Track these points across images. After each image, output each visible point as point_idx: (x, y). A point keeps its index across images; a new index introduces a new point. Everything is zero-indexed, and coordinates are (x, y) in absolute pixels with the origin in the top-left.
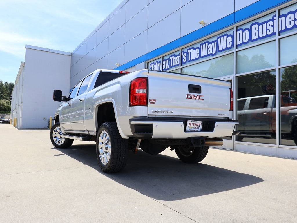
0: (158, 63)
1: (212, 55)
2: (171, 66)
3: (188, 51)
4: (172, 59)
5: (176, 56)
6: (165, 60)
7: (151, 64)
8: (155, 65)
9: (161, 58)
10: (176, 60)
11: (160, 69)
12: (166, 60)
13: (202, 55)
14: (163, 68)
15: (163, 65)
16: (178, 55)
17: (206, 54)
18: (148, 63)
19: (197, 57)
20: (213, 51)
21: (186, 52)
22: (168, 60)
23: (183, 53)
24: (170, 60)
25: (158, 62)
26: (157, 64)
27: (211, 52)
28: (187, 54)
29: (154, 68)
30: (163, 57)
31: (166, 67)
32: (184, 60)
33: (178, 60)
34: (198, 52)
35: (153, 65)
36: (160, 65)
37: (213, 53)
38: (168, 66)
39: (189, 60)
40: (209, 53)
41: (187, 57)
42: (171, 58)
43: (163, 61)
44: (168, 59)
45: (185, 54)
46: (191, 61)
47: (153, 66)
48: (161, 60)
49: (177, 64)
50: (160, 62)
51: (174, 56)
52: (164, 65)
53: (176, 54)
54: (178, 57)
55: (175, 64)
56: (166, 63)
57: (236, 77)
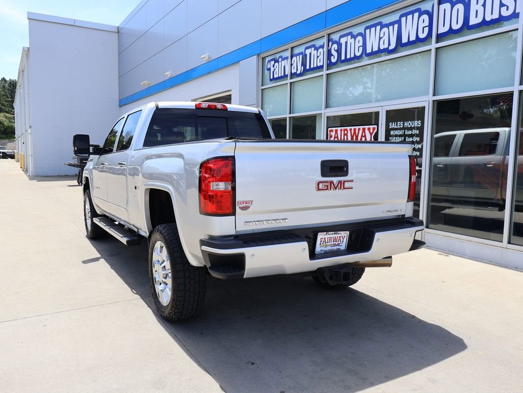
0: (283, 59)
1: (388, 51)
2: (308, 67)
3: (341, 39)
4: (310, 54)
5: (317, 49)
6: (296, 55)
7: (269, 61)
8: (277, 64)
9: (288, 49)
10: (318, 57)
11: (286, 74)
12: (299, 54)
13: (369, 50)
14: (293, 72)
15: (292, 65)
16: (322, 47)
17: (375, 49)
18: (264, 59)
19: (358, 54)
20: (389, 45)
21: (338, 40)
22: (301, 56)
23: (330, 43)
24: (306, 55)
25: (283, 57)
26: (280, 63)
27: (386, 46)
28: (340, 45)
29: (274, 70)
30: (292, 48)
31: (297, 70)
32: (332, 57)
33: (321, 57)
34: (361, 44)
35: (273, 63)
36: (286, 63)
37: (391, 48)
38: (302, 67)
39: (343, 58)
40: (382, 48)
41: (339, 51)
42: (308, 52)
43: (292, 57)
44: (301, 53)
45: (335, 46)
46: (347, 61)
47: (274, 66)
48: (288, 54)
49: (319, 65)
50: (287, 58)
51: (313, 49)
52: (295, 65)
53: (318, 43)
54: (321, 50)
55: (315, 66)
56: (298, 61)
57: (434, 101)
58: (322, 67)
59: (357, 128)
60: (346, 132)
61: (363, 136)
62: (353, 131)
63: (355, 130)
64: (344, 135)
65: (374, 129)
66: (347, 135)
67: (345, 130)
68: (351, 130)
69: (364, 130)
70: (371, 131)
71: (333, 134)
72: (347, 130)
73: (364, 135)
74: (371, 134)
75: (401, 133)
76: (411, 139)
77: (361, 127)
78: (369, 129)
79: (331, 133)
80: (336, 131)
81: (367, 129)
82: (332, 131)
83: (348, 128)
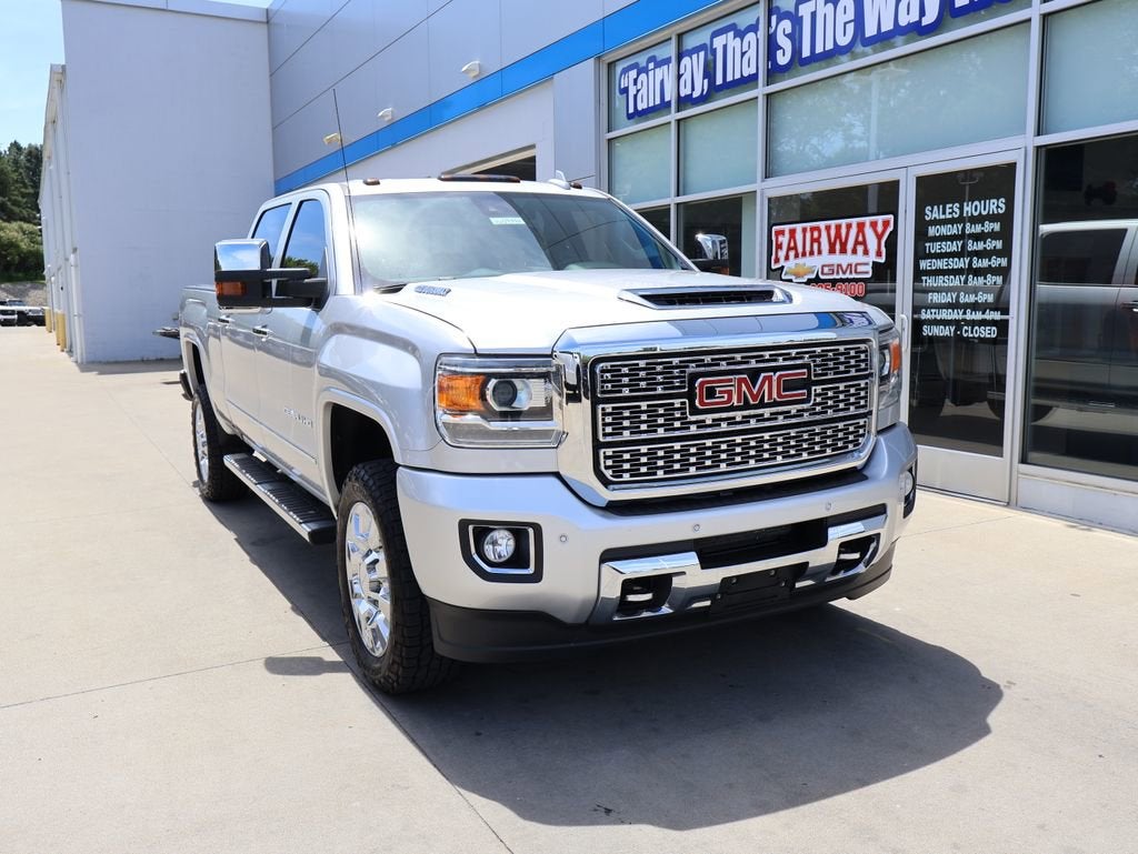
0: (659, 64)
1: (918, 30)
2: (719, 81)
3: (800, 7)
4: (725, 47)
5: (740, 34)
6: (690, 53)
7: (625, 71)
8: (643, 77)
9: (670, 39)
10: (743, 54)
11: (667, 99)
12: (696, 50)
13: (870, 31)
14: (682, 95)
15: (679, 76)
16: (754, 28)
17: (887, 26)
18: (611, 65)
19: (843, 41)
20: (922, 13)
21: (793, 10)
22: (702, 54)
23: (774, 18)
24: (714, 52)
25: (659, 59)
26: (651, 73)
27: (914, 17)
28: (797, 21)
29: (638, 91)
30: (680, 36)
31: (693, 89)
32: (779, 53)
33: (752, 53)
34: (851, 15)
35: (633, 74)
36: (666, 74)
37: (926, 21)
38: (706, 81)
39: (806, 53)
40: (903, 22)
41: (795, 37)
42: (718, 42)
43: (680, 57)
44: (702, 47)
45: (786, 25)
46: (815, 58)
47: (635, 83)
48: (670, 50)
49: (745, 75)
50: (667, 61)
51: (731, 34)
52: (687, 77)
53: (743, 20)
54: (750, 36)
55: (738, 76)
56: (694, 66)
57: (1038, 148)
58: (753, 78)
59: (843, 222)
60: (816, 234)
61: (861, 243)
62: (833, 232)
63: (838, 227)
64: (813, 240)
65: (886, 224)
66: (818, 240)
67: (813, 229)
68: (828, 228)
69: (861, 226)
70: (880, 229)
71: (784, 240)
72: (818, 229)
73: (860, 239)
74: (879, 237)
75: (954, 230)
76: (980, 246)
77: (854, 221)
78: (874, 225)
79: (780, 238)
80: (793, 232)
81: (868, 225)
82: (782, 233)
83: (822, 224)
